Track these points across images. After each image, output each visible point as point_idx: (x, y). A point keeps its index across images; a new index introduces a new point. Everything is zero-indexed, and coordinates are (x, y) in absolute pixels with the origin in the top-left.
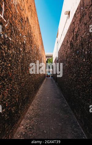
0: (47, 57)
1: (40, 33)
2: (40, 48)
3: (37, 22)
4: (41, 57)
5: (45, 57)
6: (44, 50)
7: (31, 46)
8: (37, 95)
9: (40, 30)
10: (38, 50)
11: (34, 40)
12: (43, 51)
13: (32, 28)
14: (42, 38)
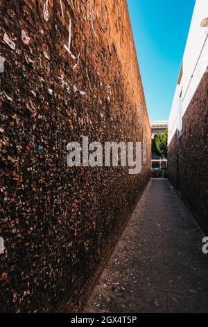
0: (153, 130)
1: (139, 78)
2: (139, 110)
3: (132, 52)
4: (140, 131)
5: (149, 131)
6: (147, 115)
7: (121, 107)
8: (134, 217)
9: (138, 71)
10: (134, 116)
11: (128, 92)
12: (146, 117)
13: (123, 68)
14: (142, 88)
